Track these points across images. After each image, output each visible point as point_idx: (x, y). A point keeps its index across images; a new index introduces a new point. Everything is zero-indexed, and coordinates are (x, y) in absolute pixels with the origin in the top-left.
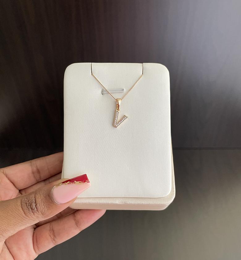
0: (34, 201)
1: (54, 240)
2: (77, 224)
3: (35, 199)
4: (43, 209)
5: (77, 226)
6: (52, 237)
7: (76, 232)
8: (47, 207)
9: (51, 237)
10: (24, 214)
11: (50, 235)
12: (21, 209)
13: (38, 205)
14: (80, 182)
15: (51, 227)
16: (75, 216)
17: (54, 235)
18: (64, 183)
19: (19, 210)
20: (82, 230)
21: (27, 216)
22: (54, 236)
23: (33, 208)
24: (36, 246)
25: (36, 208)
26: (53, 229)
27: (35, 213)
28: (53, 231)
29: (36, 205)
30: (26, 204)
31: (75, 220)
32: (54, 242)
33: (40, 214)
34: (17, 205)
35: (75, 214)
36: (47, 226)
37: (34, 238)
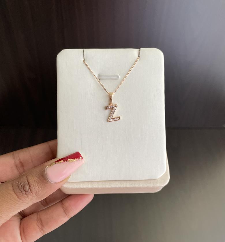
0: (27, 183)
1: (42, 230)
2: (66, 211)
3: (28, 181)
4: (38, 190)
5: (66, 214)
6: (40, 226)
7: (65, 220)
8: (41, 188)
9: (38, 226)
10: (17, 198)
11: (38, 225)
12: (13, 192)
13: (32, 187)
14: (74, 159)
15: (39, 216)
16: (63, 204)
17: (42, 224)
18: (57, 162)
19: (11, 194)
20: (70, 218)
21: (21, 199)
22: (42, 226)
23: (27, 190)
24: (23, 237)
25: (29, 190)
26: (40, 219)
27: (29, 196)
28: (41, 221)
29: (30, 186)
30: (18, 187)
31: (63, 208)
32: (42, 232)
33: (34, 196)
34: (8, 189)
35: (63, 202)
36: (34, 217)
37: (21, 229)
